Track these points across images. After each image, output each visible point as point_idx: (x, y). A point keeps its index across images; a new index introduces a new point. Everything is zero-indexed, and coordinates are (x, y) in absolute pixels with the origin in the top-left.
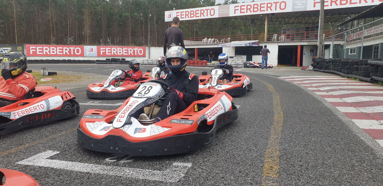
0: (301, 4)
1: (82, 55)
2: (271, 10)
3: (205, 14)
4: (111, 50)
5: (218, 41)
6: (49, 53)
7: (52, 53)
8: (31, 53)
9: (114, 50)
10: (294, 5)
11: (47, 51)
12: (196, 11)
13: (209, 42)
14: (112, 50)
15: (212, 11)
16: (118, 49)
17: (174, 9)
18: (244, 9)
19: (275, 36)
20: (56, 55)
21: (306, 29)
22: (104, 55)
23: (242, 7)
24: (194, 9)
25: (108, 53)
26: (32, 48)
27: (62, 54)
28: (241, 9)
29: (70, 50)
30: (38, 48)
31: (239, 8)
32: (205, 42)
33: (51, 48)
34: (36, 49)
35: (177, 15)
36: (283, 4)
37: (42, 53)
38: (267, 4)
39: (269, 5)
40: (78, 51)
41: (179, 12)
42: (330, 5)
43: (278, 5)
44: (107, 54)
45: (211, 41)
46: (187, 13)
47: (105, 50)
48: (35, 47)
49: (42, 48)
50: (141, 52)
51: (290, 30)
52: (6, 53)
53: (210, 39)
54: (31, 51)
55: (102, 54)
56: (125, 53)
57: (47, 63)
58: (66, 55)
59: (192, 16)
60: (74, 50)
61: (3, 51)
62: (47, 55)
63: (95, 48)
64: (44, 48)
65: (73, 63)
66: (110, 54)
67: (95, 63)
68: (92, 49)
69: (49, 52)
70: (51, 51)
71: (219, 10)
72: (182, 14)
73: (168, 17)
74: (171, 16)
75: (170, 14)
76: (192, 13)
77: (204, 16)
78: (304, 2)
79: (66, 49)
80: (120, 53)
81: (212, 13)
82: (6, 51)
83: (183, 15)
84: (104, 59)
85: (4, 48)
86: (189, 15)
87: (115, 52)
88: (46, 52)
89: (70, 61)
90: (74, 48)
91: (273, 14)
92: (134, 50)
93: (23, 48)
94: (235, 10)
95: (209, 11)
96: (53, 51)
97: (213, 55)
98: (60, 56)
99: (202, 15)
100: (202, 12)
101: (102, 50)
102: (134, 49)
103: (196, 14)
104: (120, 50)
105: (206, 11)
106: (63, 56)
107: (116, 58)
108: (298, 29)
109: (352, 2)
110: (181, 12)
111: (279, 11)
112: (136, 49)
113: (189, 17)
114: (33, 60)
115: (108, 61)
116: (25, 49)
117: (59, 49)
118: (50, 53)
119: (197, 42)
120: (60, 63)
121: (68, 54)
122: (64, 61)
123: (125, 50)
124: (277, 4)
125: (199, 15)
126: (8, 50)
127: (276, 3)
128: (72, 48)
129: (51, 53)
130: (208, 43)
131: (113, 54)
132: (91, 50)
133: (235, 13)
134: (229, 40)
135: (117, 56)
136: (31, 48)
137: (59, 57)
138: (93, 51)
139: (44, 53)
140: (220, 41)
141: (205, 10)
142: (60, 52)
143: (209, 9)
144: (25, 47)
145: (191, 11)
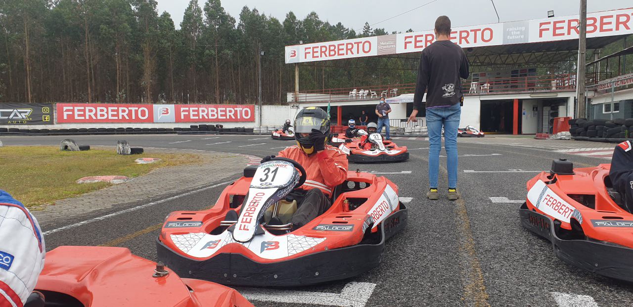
0: (519, 33)
1: (150, 120)
2: (468, 42)
3: (355, 50)
4: (198, 111)
5: (375, 94)
6: (94, 118)
7: (101, 116)
8: (65, 118)
9: (203, 111)
10: (506, 33)
11: (92, 114)
12: (339, 45)
13: (360, 95)
14: (200, 111)
15: (367, 45)
16: (210, 109)
17: (301, 42)
18: (421, 41)
19: (474, 85)
20: (107, 121)
21: (512, 73)
22: (187, 119)
23: (417, 38)
24: (336, 43)
25: (194, 115)
26: (67, 109)
27: (116, 118)
28: (416, 41)
29: (130, 111)
30: (76, 109)
31: (413, 40)
32: (354, 95)
33: (99, 109)
34: (73, 111)
35: (306, 52)
36: (487, 33)
37: (83, 118)
38: (461, 32)
39: (464, 35)
40: (143, 113)
41: (310, 48)
42: (566, 33)
43: (479, 34)
44: (192, 117)
45: (364, 94)
46: (324, 49)
47: (188, 111)
48: (72, 108)
49: (83, 108)
50: (247, 114)
51: (485, 76)
52: (23, 118)
53: (361, 92)
54: (65, 114)
55: (182, 118)
56: (221, 115)
57: (92, 134)
58: (124, 120)
59: (331, 54)
60: (136, 111)
61: (18, 114)
62: (91, 121)
63: (171, 107)
64: (87, 109)
65: (135, 134)
66: (197, 118)
67: (172, 133)
68: (167, 109)
69: (96, 115)
70: (99, 113)
71: (378, 44)
72: (315, 50)
73: (291, 56)
74: (296, 53)
75: (295, 52)
76: (332, 48)
77: (352, 53)
78: (523, 29)
79: (123, 111)
80: (213, 115)
81: (367, 49)
82: (23, 115)
83: (317, 52)
84: (188, 126)
85: (19, 110)
86: (327, 53)
87: (204, 114)
88: (90, 116)
89: (130, 131)
90: (137, 108)
91: (470, 49)
92: (236, 111)
93: (52, 110)
94: (406, 43)
95: (361, 45)
96: (102, 113)
97: (367, 117)
98: (113, 121)
99: (349, 51)
100: (350, 47)
101: (184, 111)
102: (235, 109)
103: (339, 50)
104: (213, 111)
105: (355, 46)
106: (118, 121)
107: (207, 124)
108: (500, 74)
109: (604, 29)
110: (313, 48)
111: (480, 44)
112: (238, 109)
113: (326, 56)
114: (68, 129)
115: (193, 130)
116: (54, 111)
117: (113, 111)
118: (96, 117)
119: (337, 96)
120: (114, 134)
121: (127, 118)
122: (120, 131)
123: (221, 111)
124: (478, 32)
125: (344, 52)
126: (26, 112)
127: (475, 31)
128: (133, 109)
129: (99, 117)
130: (359, 98)
131: (201, 117)
132: (165, 111)
133: (406, 48)
134: (395, 93)
135: (209, 120)
136: (65, 108)
137: (112, 123)
138: (167, 113)
139: (87, 118)
140: (378, 95)
141: (355, 43)
142: (113, 115)
143: (361, 42)
144: (54, 107)
145: (330, 46)
